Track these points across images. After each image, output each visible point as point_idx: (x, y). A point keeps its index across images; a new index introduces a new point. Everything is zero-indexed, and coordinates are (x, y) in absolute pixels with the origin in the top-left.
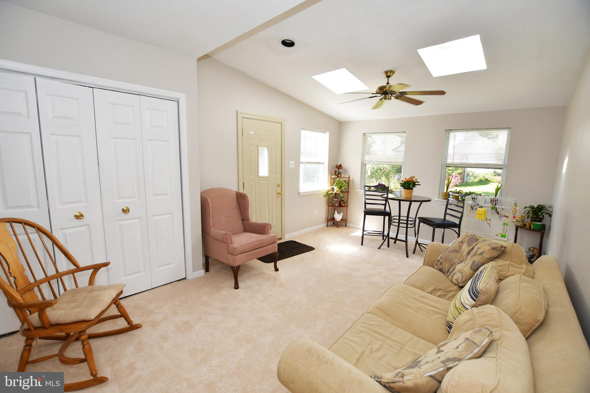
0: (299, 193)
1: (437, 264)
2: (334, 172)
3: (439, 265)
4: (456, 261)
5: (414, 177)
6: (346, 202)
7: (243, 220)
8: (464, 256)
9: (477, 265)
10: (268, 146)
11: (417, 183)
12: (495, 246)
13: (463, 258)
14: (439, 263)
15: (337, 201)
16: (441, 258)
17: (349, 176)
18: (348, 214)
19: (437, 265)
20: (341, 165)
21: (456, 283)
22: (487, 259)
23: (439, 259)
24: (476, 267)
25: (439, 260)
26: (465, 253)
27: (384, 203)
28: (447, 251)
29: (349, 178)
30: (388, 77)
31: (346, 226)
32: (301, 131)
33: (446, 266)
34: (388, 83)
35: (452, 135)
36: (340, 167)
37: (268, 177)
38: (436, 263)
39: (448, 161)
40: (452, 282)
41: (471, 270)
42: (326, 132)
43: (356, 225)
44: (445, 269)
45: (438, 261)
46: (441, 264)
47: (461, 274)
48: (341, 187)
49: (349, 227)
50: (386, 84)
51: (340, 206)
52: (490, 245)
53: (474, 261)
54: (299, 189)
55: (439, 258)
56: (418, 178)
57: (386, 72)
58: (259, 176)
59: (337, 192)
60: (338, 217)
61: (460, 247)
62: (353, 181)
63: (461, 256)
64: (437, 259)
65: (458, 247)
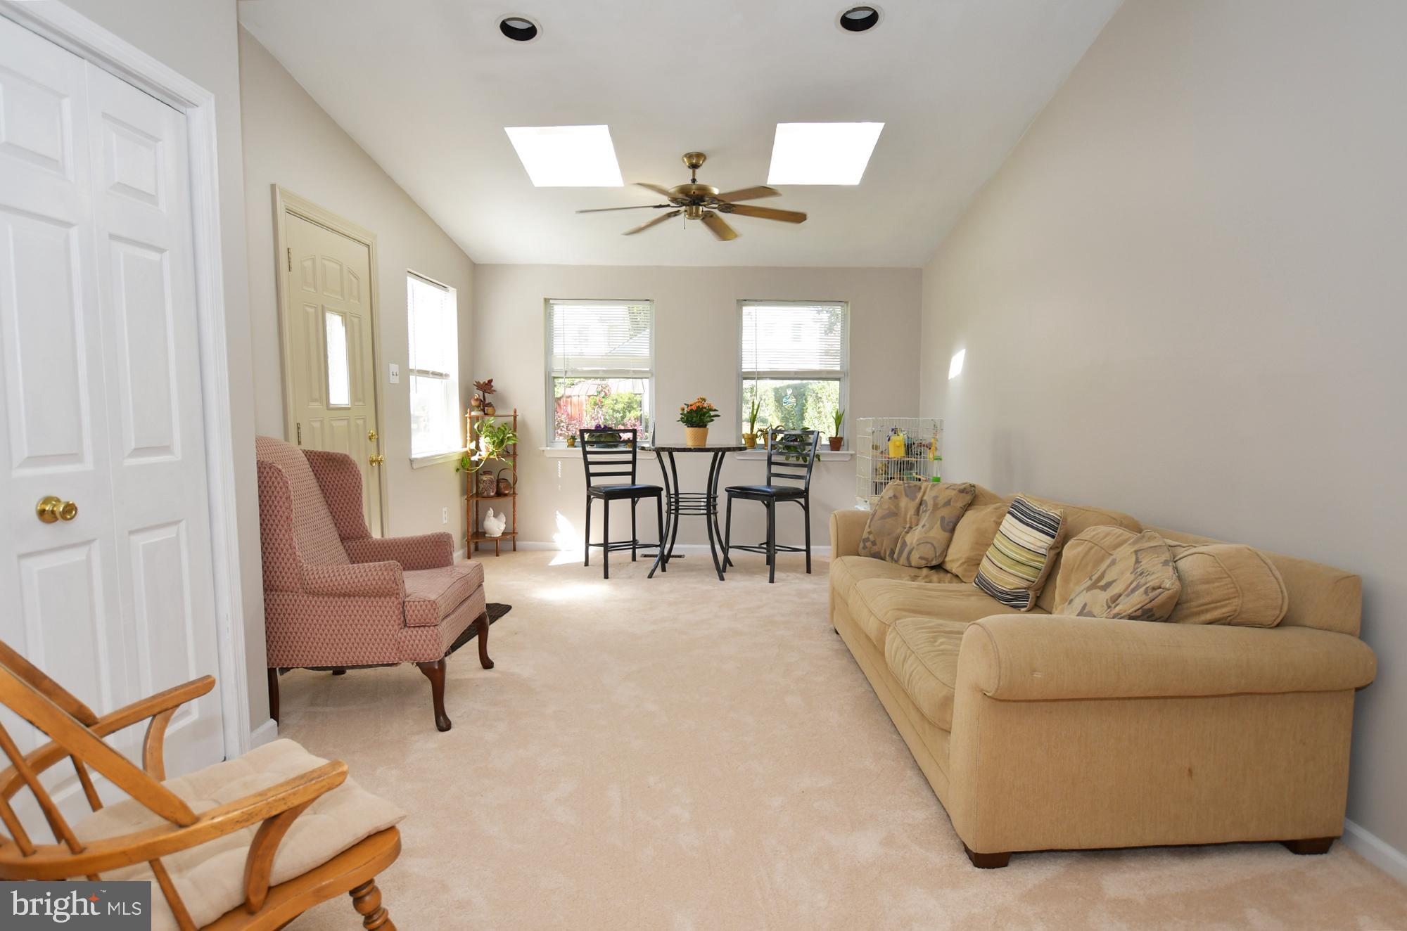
0: (411, 461)
1: (865, 548)
2: (477, 400)
3: (871, 548)
4: (898, 531)
5: (704, 400)
6: (511, 481)
7: (343, 539)
8: (910, 518)
9: (950, 522)
10: (345, 313)
11: (712, 413)
12: (962, 487)
13: (911, 523)
14: (868, 544)
15: (491, 482)
16: (870, 533)
17: (515, 412)
18: (517, 517)
19: (867, 548)
20: (492, 380)
21: (923, 563)
22: (962, 510)
23: (866, 537)
24: (951, 525)
25: (868, 538)
26: (911, 512)
27: (631, 470)
28: (876, 518)
29: (515, 417)
30: (694, 167)
31: (515, 550)
32: (406, 278)
33: (886, 544)
34: (694, 180)
35: (746, 310)
36: (487, 387)
37: (349, 409)
38: (861, 545)
39: (744, 366)
40: (911, 566)
41: (943, 533)
42: (451, 289)
43: (541, 541)
44: (885, 551)
45: (867, 540)
46: (874, 543)
47: (929, 545)
48: (502, 441)
49: (525, 550)
50: (690, 182)
51: (499, 494)
52: (952, 487)
53: (943, 519)
54: (408, 449)
55: (865, 535)
56: (711, 401)
57: (689, 156)
58: (331, 406)
59: (491, 457)
60: (495, 525)
61: (897, 506)
62: (525, 424)
63: (905, 521)
64: (863, 537)
65: (892, 507)
